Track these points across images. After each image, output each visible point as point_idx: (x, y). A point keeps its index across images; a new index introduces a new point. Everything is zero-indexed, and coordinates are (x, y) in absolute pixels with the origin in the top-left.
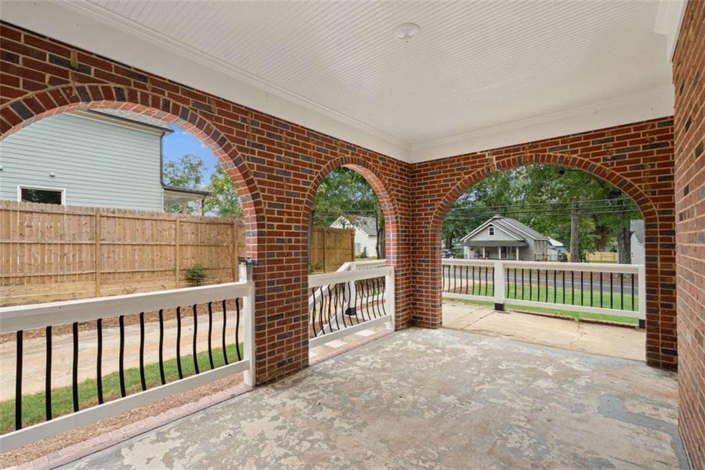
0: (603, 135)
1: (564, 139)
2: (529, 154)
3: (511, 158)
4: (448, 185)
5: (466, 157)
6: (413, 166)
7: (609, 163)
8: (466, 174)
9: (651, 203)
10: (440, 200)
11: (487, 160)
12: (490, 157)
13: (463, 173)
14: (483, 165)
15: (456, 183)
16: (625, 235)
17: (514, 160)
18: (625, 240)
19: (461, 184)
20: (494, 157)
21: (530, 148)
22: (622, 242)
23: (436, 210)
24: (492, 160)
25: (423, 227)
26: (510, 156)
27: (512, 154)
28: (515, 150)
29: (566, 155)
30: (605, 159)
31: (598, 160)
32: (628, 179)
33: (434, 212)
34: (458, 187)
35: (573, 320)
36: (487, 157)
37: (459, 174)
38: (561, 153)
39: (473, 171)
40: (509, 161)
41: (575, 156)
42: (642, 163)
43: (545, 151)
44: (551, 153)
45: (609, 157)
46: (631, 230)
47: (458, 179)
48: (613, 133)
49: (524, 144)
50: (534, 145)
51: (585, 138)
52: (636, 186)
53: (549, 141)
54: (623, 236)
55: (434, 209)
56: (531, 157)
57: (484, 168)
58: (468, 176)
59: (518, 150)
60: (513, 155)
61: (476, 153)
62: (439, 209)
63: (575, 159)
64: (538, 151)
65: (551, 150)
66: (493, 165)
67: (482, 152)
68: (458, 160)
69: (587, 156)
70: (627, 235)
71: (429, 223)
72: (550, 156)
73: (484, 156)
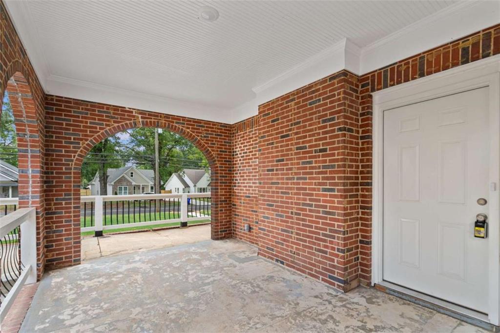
0: (200, 123)
1: (184, 118)
2: (164, 122)
3: (153, 120)
4: (96, 128)
5: (116, 108)
6: (50, 97)
7: (203, 138)
8: (115, 122)
9: (217, 162)
10: (87, 140)
11: (134, 116)
12: (137, 115)
13: (112, 120)
14: (131, 120)
15: (105, 128)
16: (104, 178)
17: (154, 122)
18: (104, 181)
19: (110, 130)
20: (140, 116)
21: (165, 117)
22: (103, 182)
23: (81, 149)
24: (138, 118)
25: (64, 164)
26: (151, 119)
27: (153, 117)
28: (155, 116)
29: (184, 129)
30: (201, 136)
31: (198, 136)
32: (210, 149)
33: (79, 150)
34: (106, 131)
35: (149, 231)
36: (134, 114)
37: (108, 121)
38: (183, 126)
39: (123, 122)
40: (151, 122)
41: (188, 130)
42: (214, 142)
43: (173, 122)
44: (177, 125)
45: (203, 135)
46: (108, 174)
47: (107, 125)
48: (205, 123)
49: (161, 113)
50: (167, 116)
51: (194, 122)
52: (212, 153)
53: (176, 117)
54: (102, 178)
55: (79, 148)
56: (165, 123)
57: (132, 121)
58: (117, 125)
59: (157, 116)
60: (154, 119)
61: (125, 108)
62: (85, 148)
63: (188, 132)
64: (169, 121)
65: (177, 123)
66: (139, 122)
67: (130, 109)
68: (108, 109)
69: (194, 132)
70: (106, 178)
71: (72, 161)
72: (176, 126)
73: (132, 112)
